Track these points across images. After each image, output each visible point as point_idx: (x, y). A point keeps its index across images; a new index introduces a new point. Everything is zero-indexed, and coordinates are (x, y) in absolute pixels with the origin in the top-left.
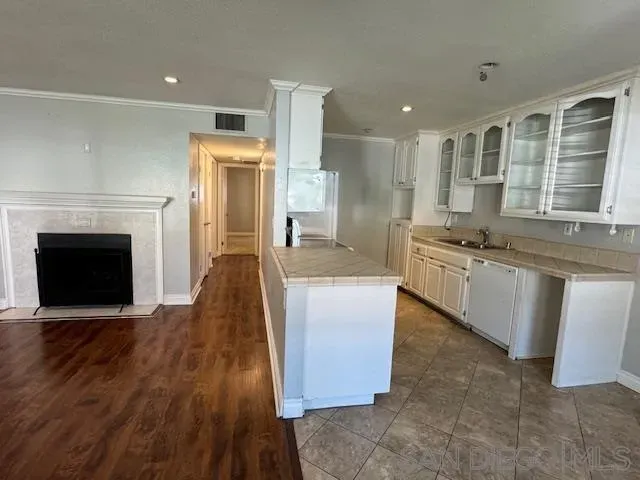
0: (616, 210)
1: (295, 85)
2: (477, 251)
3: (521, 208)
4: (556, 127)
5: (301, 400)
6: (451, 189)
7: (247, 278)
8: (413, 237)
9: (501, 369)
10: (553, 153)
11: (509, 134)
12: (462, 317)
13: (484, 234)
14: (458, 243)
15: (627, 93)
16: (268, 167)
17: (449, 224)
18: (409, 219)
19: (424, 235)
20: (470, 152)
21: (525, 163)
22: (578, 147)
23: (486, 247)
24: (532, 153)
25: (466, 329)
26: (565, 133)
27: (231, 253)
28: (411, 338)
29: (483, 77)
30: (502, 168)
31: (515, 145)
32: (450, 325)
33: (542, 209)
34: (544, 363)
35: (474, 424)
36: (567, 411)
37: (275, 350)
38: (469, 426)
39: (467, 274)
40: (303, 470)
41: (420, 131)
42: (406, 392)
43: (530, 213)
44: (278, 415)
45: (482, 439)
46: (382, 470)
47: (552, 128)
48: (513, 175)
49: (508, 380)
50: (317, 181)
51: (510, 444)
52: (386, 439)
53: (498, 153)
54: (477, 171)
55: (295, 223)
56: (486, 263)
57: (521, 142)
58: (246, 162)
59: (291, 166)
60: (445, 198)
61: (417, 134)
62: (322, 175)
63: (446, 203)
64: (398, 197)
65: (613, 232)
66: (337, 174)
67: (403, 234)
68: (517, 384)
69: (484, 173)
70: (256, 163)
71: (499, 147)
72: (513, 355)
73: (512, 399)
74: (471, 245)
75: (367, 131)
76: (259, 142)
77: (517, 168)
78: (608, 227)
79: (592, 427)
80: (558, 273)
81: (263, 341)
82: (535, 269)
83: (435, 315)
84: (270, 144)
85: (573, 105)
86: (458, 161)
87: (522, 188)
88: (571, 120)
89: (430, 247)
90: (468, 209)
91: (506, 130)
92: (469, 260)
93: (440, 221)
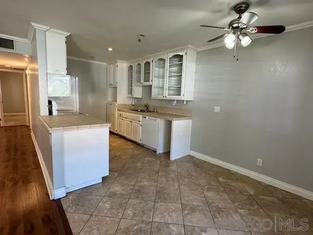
0: (185, 95)
1: (48, 28)
2: (144, 113)
3: (159, 95)
4: (167, 64)
5: (64, 188)
6: (133, 88)
7: (22, 138)
8: (118, 110)
9: (154, 158)
10: (167, 74)
11: (153, 65)
12: (140, 142)
13: (147, 106)
14: (137, 111)
15: (186, 54)
16: (33, 72)
17: (133, 103)
18: (116, 101)
19: (123, 108)
20: (139, 72)
21: (158, 77)
22: (175, 72)
23: (147, 112)
24: (161, 73)
25: (142, 146)
26: (170, 66)
27: (8, 125)
28: (119, 153)
29: (140, 41)
30: (151, 79)
31: (155, 70)
32: (135, 145)
33: (165, 95)
34: (167, 153)
35: (143, 179)
36: (174, 167)
37: (46, 170)
38: (141, 180)
39: (141, 123)
40: (67, 217)
41: (118, 60)
42: (116, 174)
43: (161, 97)
44: (51, 199)
45: (146, 183)
46: (106, 205)
47: (166, 64)
48: (155, 82)
49: (156, 161)
50: (65, 81)
51: (155, 182)
52: (108, 193)
53: (149, 73)
54: (142, 80)
55: (54, 103)
56: (147, 118)
57: (157, 69)
58: (15, 69)
59: (49, 71)
60: (130, 91)
61: (117, 62)
62: (68, 78)
63: (131, 93)
64: (110, 91)
65: (185, 103)
66: (77, 79)
67: (114, 108)
68: (159, 162)
69: (145, 81)
70: (23, 70)
71: (149, 70)
72: (158, 153)
73: (157, 167)
74: (142, 111)
75: (92, 58)
76: (26, 57)
77: (156, 79)
78: (183, 101)
79: (181, 170)
80: (170, 119)
81: (38, 168)
82: (163, 118)
83: (129, 143)
84: (33, 59)
85: (172, 56)
86: (135, 75)
87: (159, 87)
88: (172, 62)
89: (126, 113)
90: (141, 97)
91: (151, 63)
92: (141, 117)
93: (130, 102)
